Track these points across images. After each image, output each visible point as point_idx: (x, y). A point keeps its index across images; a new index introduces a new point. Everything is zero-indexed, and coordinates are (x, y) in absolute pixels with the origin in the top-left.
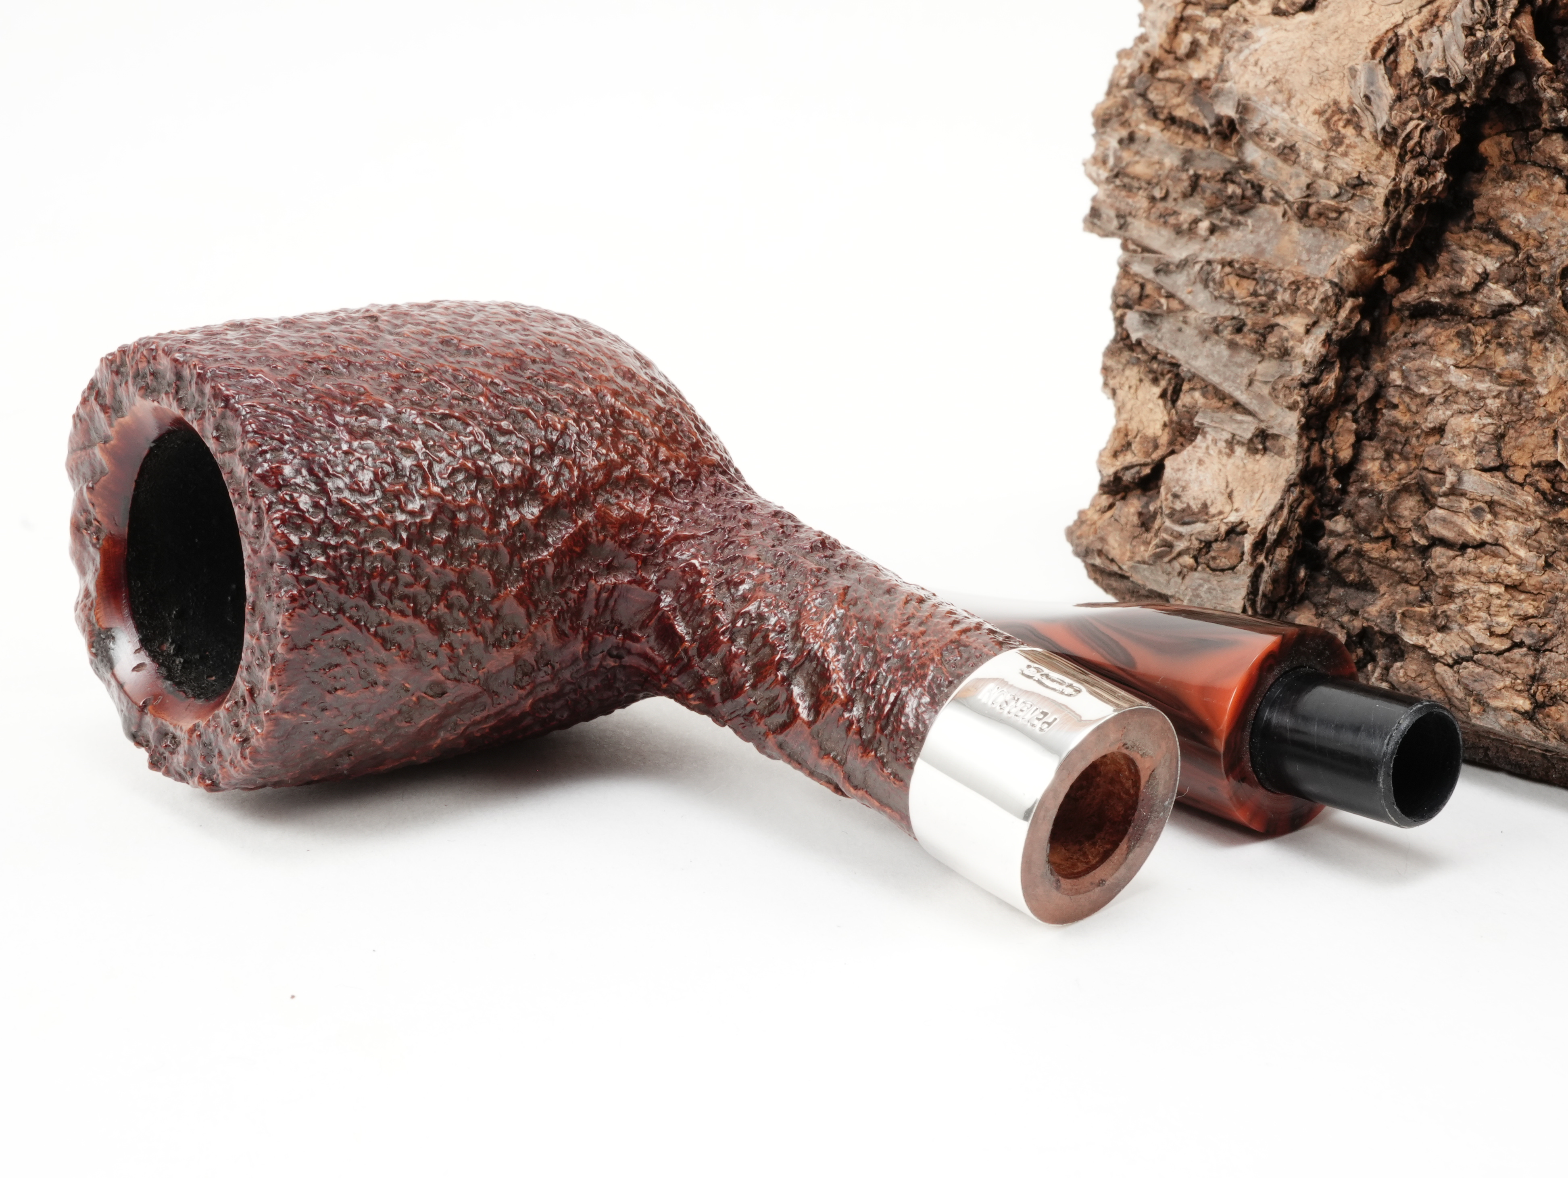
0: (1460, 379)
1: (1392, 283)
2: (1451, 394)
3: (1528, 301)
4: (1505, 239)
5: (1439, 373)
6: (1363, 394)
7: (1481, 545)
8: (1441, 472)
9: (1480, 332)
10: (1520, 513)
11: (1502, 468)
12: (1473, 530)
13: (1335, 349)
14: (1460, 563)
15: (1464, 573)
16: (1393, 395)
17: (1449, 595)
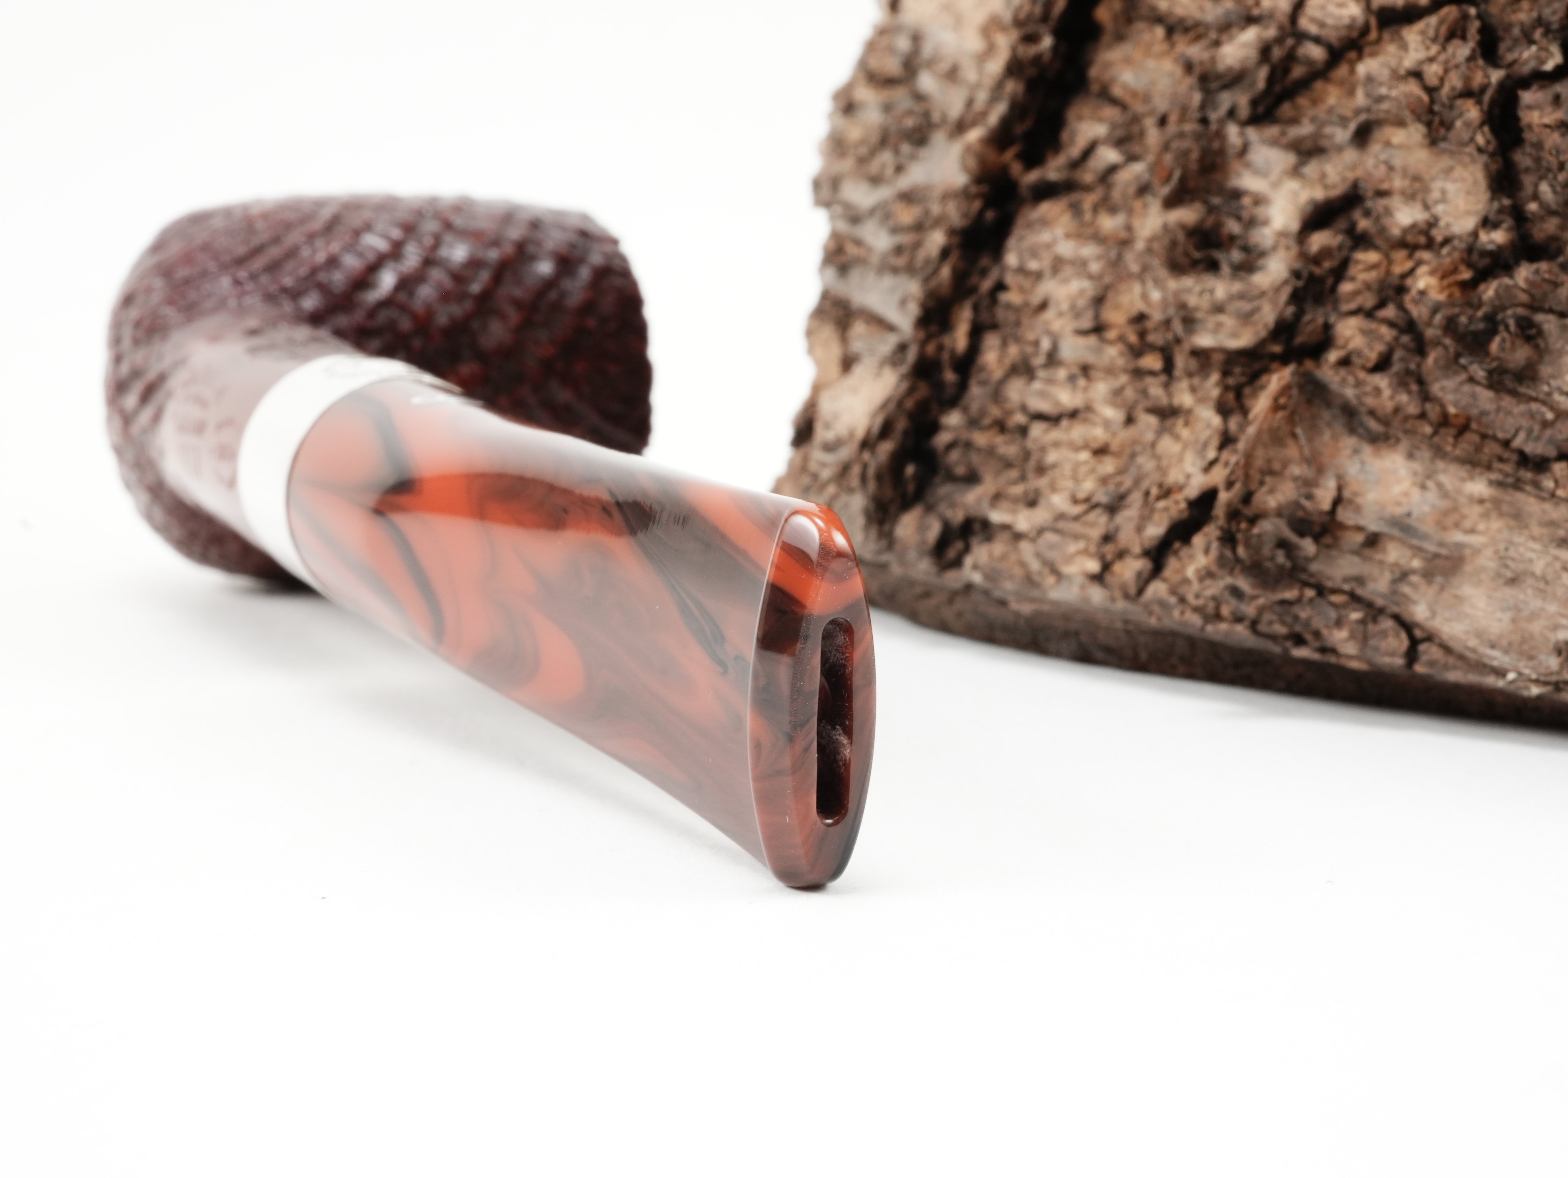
0: (1066, 248)
1: (1016, 168)
2: (1058, 264)
3: (1132, 158)
4: (1114, 102)
5: (1049, 246)
6: (986, 285)
7: (1074, 414)
8: (1036, 344)
9: (1089, 200)
10: (1110, 371)
11: (1098, 329)
12: (1067, 398)
13: (956, 240)
14: (1056, 434)
15: (1056, 444)
16: (1010, 279)
17: (1041, 470)
